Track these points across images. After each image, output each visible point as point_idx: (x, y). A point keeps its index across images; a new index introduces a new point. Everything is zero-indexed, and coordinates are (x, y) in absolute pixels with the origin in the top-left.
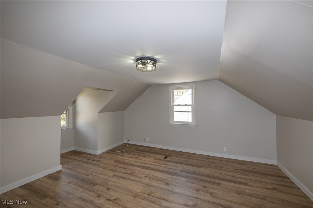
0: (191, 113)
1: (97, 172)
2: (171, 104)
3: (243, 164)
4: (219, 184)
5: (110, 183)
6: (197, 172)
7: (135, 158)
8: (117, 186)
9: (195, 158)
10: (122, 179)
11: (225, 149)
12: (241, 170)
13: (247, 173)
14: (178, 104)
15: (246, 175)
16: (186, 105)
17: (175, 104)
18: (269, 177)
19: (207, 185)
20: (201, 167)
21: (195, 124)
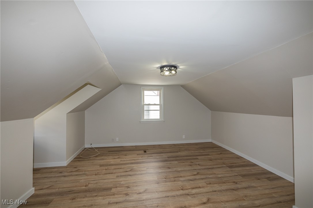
0: (159, 111)
1: (93, 179)
2: (142, 103)
3: (197, 145)
4: (197, 159)
5: (122, 183)
6: (178, 156)
7: (118, 158)
8: (132, 182)
9: (167, 147)
10: (129, 177)
11: (184, 137)
12: (199, 148)
13: (204, 149)
14: (148, 104)
15: (204, 150)
16: (155, 105)
17: (145, 104)
18: (214, 148)
19: (192, 161)
20: (177, 152)
21: (163, 120)
